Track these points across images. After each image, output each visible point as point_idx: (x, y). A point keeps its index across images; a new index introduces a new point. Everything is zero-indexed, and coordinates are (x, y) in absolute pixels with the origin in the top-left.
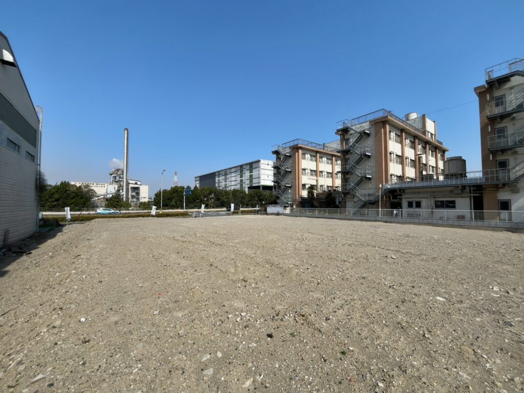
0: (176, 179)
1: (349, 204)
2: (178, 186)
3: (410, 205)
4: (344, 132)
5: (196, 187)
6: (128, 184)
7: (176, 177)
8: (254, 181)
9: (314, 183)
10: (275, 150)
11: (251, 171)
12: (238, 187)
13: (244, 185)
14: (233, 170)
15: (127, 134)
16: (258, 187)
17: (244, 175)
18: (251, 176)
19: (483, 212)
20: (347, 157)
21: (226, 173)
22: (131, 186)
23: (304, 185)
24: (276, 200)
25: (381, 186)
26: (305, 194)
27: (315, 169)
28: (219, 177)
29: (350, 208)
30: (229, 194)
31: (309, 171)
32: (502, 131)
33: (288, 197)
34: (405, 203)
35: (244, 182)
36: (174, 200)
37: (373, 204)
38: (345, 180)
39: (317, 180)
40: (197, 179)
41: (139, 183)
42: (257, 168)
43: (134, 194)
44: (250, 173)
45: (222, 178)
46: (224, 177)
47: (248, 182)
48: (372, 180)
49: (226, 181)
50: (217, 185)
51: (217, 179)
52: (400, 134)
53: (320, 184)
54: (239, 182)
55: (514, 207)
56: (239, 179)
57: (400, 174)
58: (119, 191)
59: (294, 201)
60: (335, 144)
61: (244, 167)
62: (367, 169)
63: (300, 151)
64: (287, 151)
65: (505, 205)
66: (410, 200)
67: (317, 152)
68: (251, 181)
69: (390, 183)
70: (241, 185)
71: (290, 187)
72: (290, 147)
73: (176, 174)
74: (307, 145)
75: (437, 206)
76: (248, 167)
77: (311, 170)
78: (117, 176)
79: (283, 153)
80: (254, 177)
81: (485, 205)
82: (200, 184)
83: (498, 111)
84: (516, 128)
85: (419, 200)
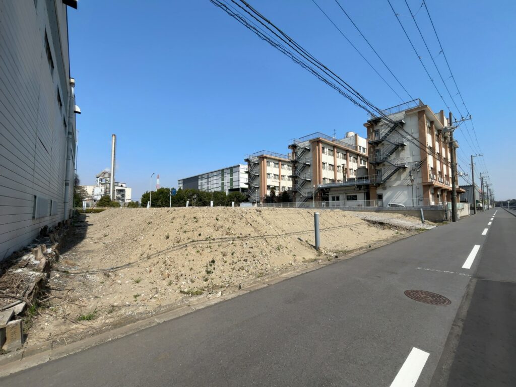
0: (158, 182)
1: (297, 199)
2: (163, 188)
3: (333, 199)
4: (294, 147)
5: (180, 189)
6: (114, 186)
7: (158, 180)
8: (234, 184)
9: (277, 185)
10: (246, 158)
12: (219, 189)
13: (225, 187)
14: (215, 174)
15: (115, 140)
16: (238, 189)
17: (225, 178)
18: (231, 180)
19: (370, 201)
20: (296, 165)
21: (208, 176)
22: (117, 188)
23: (269, 187)
24: (247, 199)
25: (314, 186)
26: (268, 193)
27: (278, 174)
28: (202, 180)
29: (298, 203)
30: (211, 195)
31: (273, 176)
32: (379, 151)
33: (255, 196)
34: (330, 198)
35: (225, 184)
36: (160, 200)
37: (310, 199)
38: (295, 183)
39: (279, 183)
40: (181, 182)
41: (124, 185)
42: (236, 172)
43: (119, 196)
44: (231, 176)
45: (204, 181)
46: (206, 180)
47: (228, 185)
48: (312, 182)
49: (208, 184)
50: (199, 188)
51: (200, 182)
52: (332, 149)
53: (282, 185)
54: (221, 185)
55: (384, 198)
56: (220, 182)
57: (332, 177)
58: (106, 192)
59: (261, 198)
60: (288, 154)
61: (225, 171)
62: (307, 175)
63: (265, 160)
64: (255, 160)
65: (380, 197)
66: (333, 195)
67: (279, 161)
68: (231, 184)
69: (322, 183)
70: (223, 188)
71: (258, 188)
72: (258, 157)
73: (158, 177)
74: (271, 155)
75: (348, 199)
76: (229, 171)
77: (275, 175)
78: (103, 178)
79: (253, 161)
80: (234, 180)
81: (371, 198)
82: (183, 186)
83: (376, 139)
84: (384, 150)
85: (338, 195)
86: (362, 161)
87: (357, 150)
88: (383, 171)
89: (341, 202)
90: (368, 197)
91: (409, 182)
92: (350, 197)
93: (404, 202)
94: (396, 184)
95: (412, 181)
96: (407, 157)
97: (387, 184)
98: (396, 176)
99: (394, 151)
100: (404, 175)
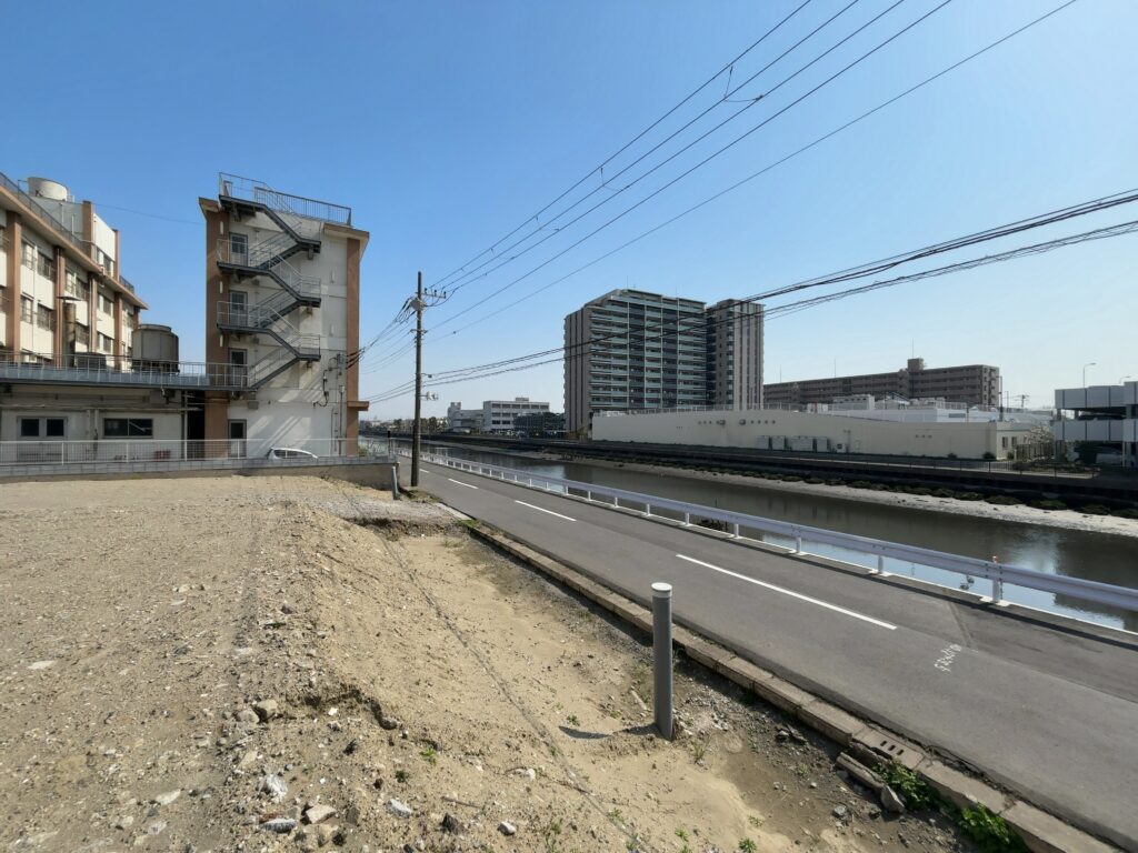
3: (29, 430)
19: (203, 443)
32: (239, 298)
34: (10, 423)
55: (251, 432)
66: (31, 415)
75: (109, 432)
81: (207, 434)
83: (235, 260)
84: (259, 300)
85: (57, 415)
87: (87, 252)
88: (251, 357)
89: (71, 444)
91: (318, 395)
92: (116, 426)
93: (303, 443)
94: (284, 399)
95: (326, 394)
97: (262, 395)
98: (287, 377)
99: (289, 312)
100: (308, 378)
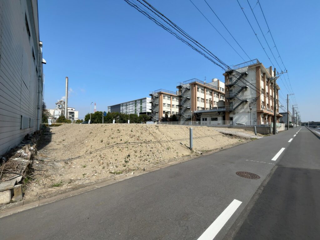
0: (95, 107)
1: (181, 120)
2: (98, 112)
3: (203, 120)
4: (180, 87)
5: (109, 112)
6: (67, 110)
7: (95, 106)
8: (143, 109)
9: (169, 110)
10: (150, 94)
11: (141, 104)
12: (134, 113)
13: (137, 111)
14: (131, 103)
15: (68, 80)
16: (145, 113)
17: (137, 106)
18: (141, 107)
20: (181, 99)
21: (126, 104)
22: (69, 111)
23: (164, 112)
24: (151, 119)
25: (192, 112)
26: (164, 115)
27: (170, 104)
28: (122, 107)
29: (182, 122)
30: (128, 116)
31: (167, 105)
32: (231, 91)
33: (156, 117)
34: (201, 119)
35: (137, 110)
36: (96, 119)
37: (189, 119)
38: (180, 109)
39: (171, 109)
40: (109, 108)
41: (74, 109)
42: (144, 102)
43: (71, 116)
44: (141, 105)
45: (124, 107)
46: (125, 107)
47: (139, 110)
48: (190, 109)
49: (126, 109)
50: (121, 112)
51: (121, 108)
52: (204, 89)
53: (172, 111)
54: (134, 110)
55: (234, 120)
56: (134, 108)
57: (203, 106)
58: (62, 114)
59: (159, 119)
60: (176, 92)
61: (137, 101)
62: (187, 105)
63: (162, 95)
64: (156, 95)
65: (231, 119)
66: (203, 118)
67: (171, 96)
68: (141, 110)
69: (197, 110)
70: (136, 112)
71: (158, 112)
72: (158, 93)
73: (95, 105)
74: (166, 92)
75: (212, 120)
76: (139, 101)
77: (168, 104)
78: (60, 105)
79: (154, 95)
80: (142, 107)
81: (226, 119)
82: (111, 111)
83: (230, 83)
84: (235, 90)
85: (206, 117)
86: (222, 97)
87: (218, 90)
88: (234, 103)
89: (208, 121)
90: (224, 119)
91: (249, 110)
92: (213, 119)
93: (245, 122)
94: (241, 111)
95: (251, 109)
96: (248, 95)
97: (236, 111)
98: (242, 106)
99: (241, 91)
100: (246, 106)
